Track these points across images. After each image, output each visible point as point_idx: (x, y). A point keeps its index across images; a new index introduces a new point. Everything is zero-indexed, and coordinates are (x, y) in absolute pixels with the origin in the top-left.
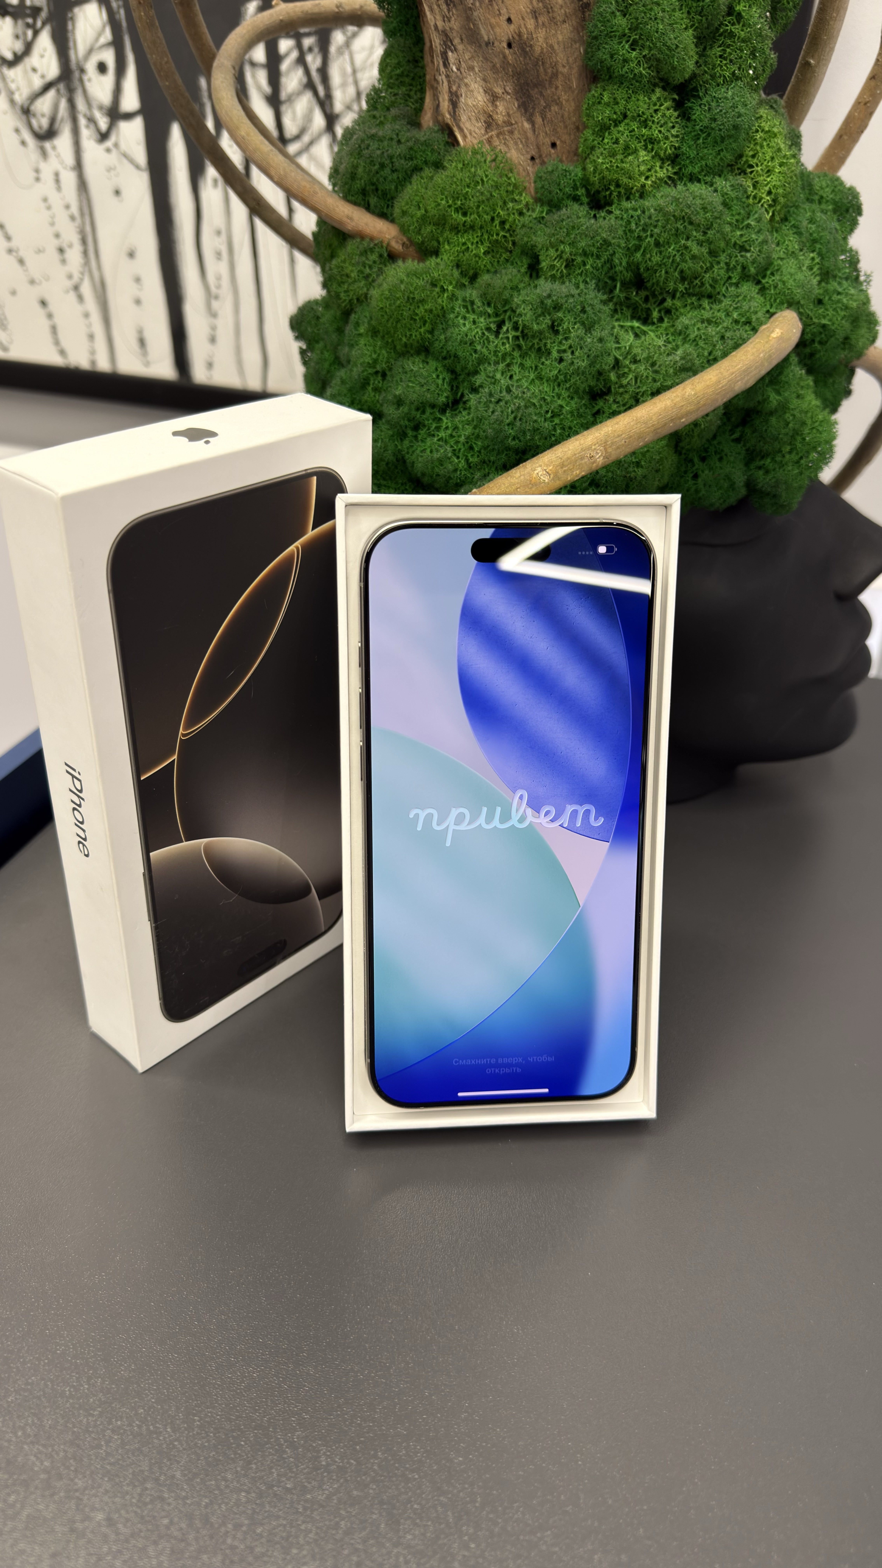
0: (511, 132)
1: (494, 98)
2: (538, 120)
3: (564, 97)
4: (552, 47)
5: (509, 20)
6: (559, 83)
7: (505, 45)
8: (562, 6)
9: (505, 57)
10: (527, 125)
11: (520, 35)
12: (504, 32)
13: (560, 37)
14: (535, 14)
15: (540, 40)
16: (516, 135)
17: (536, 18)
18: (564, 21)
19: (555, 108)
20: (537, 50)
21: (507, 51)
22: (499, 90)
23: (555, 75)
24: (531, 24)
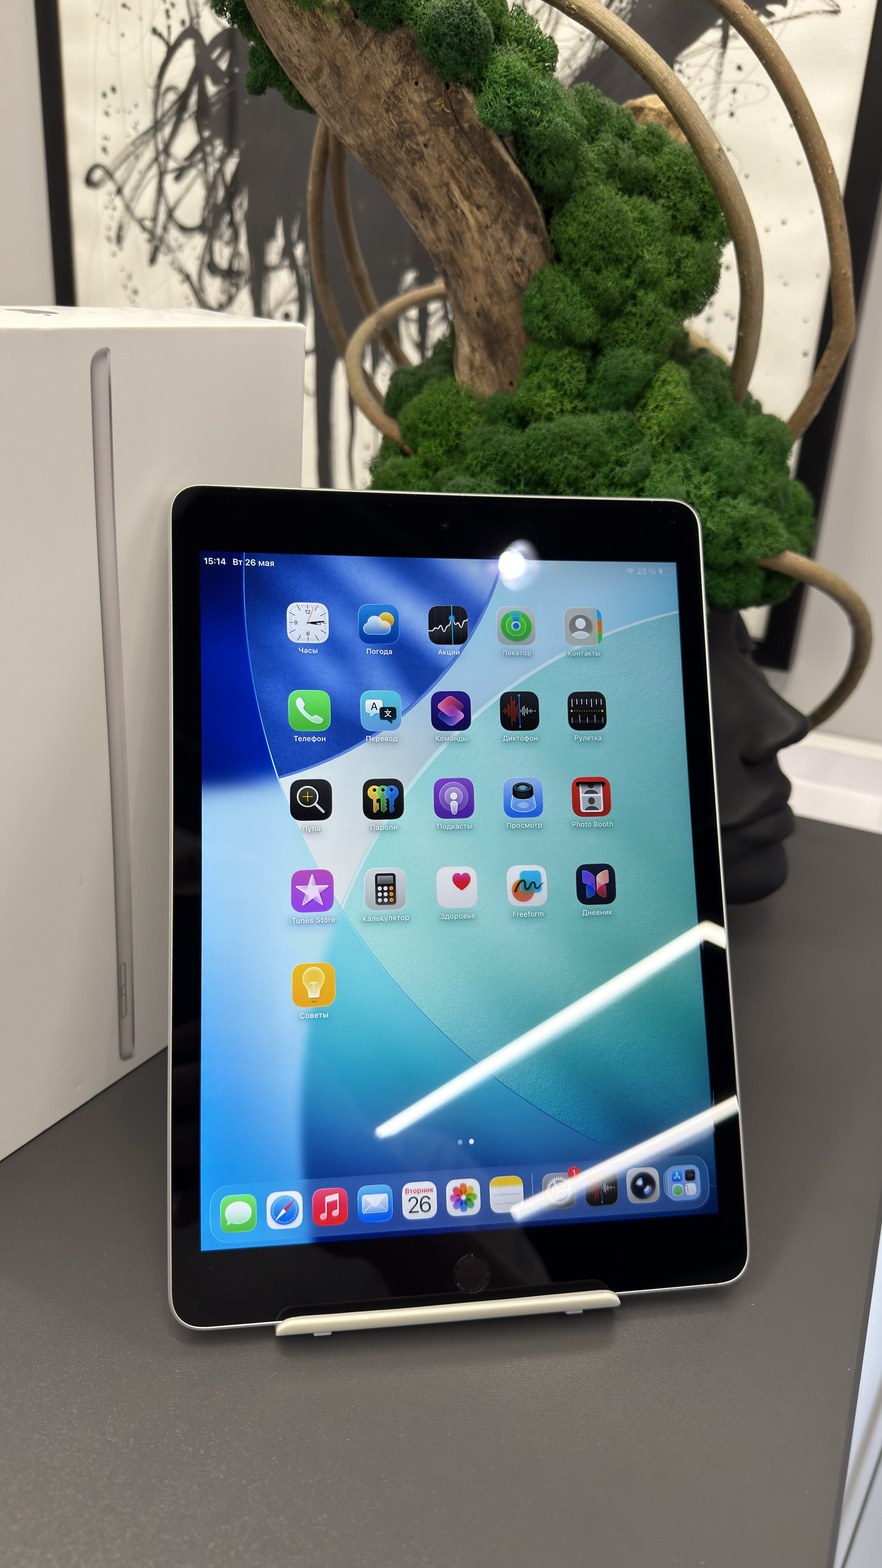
0: (484, 373)
1: (473, 350)
2: (500, 366)
3: (516, 351)
4: (504, 317)
5: (475, 299)
6: (512, 341)
7: (475, 315)
8: (506, 292)
9: (476, 323)
10: (493, 369)
11: (483, 309)
12: (474, 307)
13: (509, 312)
14: (490, 295)
15: (496, 312)
16: (487, 375)
17: (491, 298)
18: (510, 301)
19: (511, 359)
20: (495, 319)
21: (478, 320)
22: (476, 345)
23: (508, 336)
24: (488, 301)
